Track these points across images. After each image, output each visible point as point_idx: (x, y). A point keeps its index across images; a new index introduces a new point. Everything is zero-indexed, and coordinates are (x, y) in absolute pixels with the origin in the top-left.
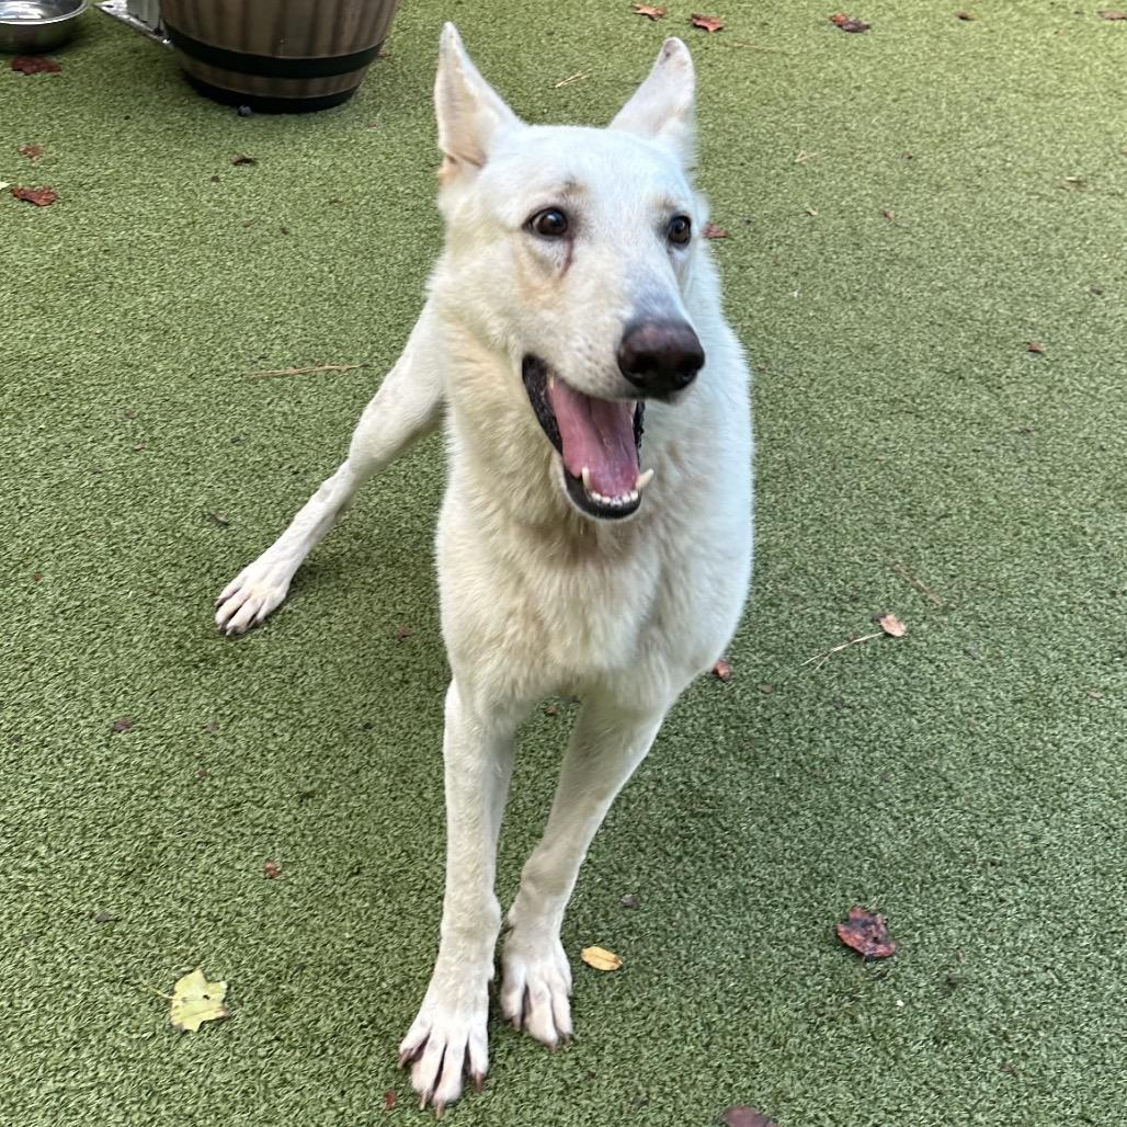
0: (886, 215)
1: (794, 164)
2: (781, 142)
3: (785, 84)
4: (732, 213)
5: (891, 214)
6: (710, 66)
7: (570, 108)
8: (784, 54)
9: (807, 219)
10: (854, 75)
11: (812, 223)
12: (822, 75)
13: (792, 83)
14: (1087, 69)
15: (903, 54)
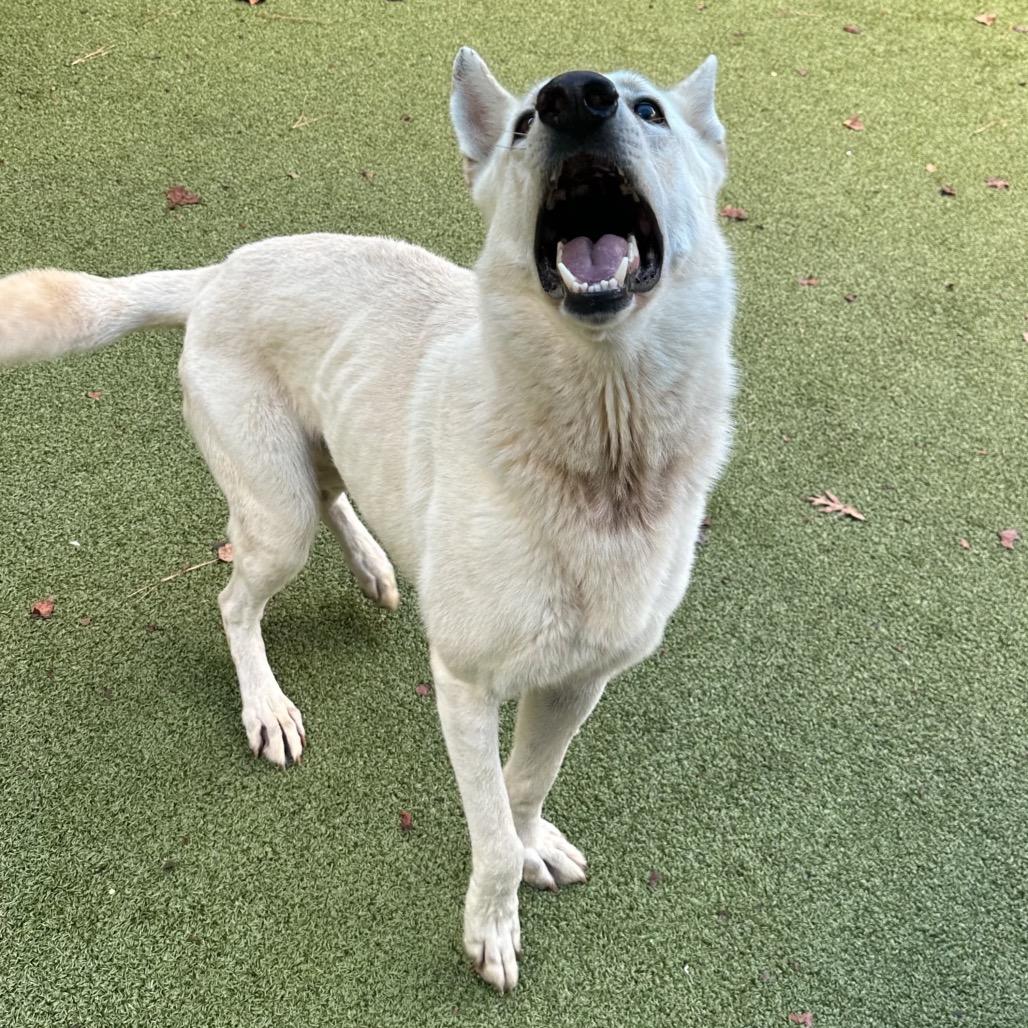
0: (364, 175)
1: (291, 130)
2: (286, 109)
3: (309, 53)
4: (213, 180)
5: (370, 174)
6: (241, 37)
7: (81, 85)
8: (319, 24)
9: (289, 182)
10: (381, 43)
11: (290, 187)
12: (349, 43)
13: (317, 52)
14: (603, 29)
15: (435, 20)
